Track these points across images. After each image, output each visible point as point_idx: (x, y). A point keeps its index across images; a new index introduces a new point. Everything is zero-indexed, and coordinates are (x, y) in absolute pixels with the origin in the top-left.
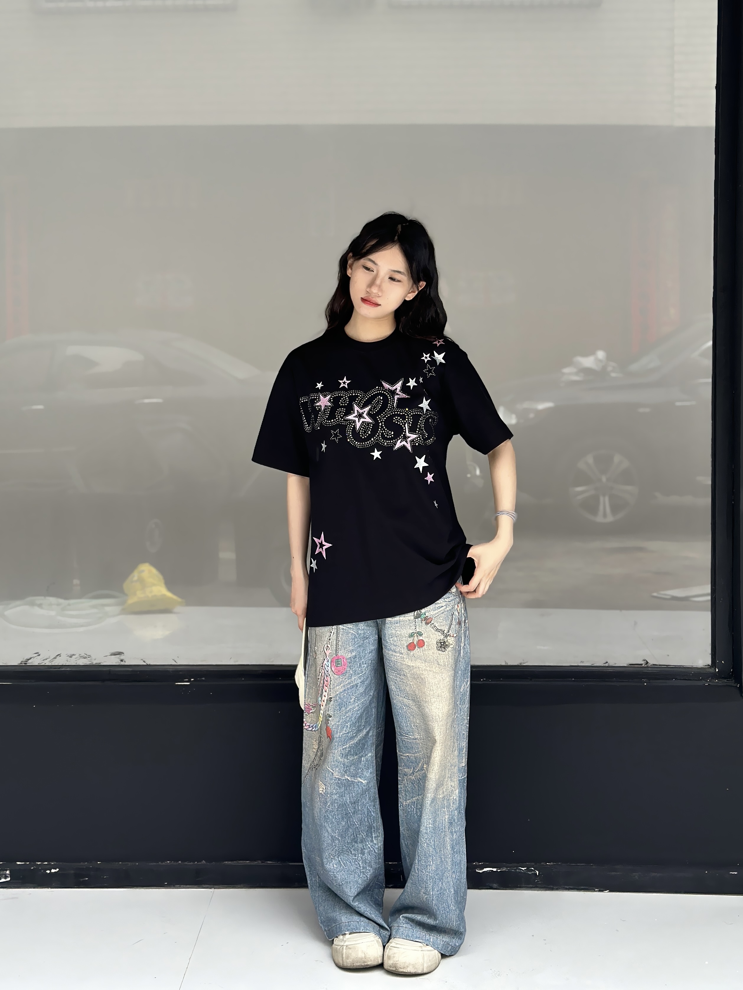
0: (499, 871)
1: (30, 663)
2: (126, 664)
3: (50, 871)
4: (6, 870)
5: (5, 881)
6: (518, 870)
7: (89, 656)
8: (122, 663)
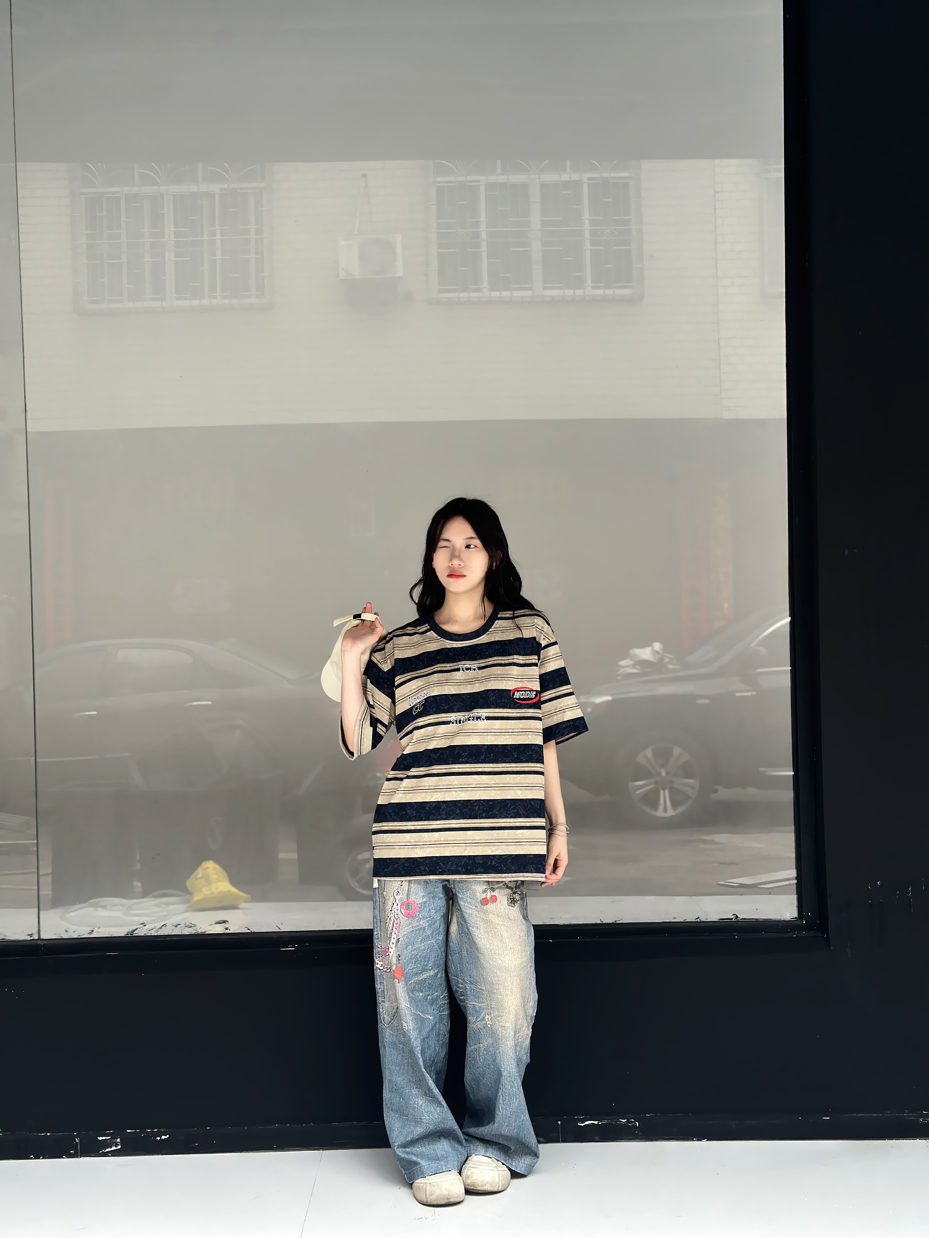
0: (600, 1123)
1: (137, 933)
2: (230, 932)
3: (161, 1138)
4: (117, 1139)
5: (115, 1149)
6: (618, 1122)
7: (195, 925)
8: (227, 931)
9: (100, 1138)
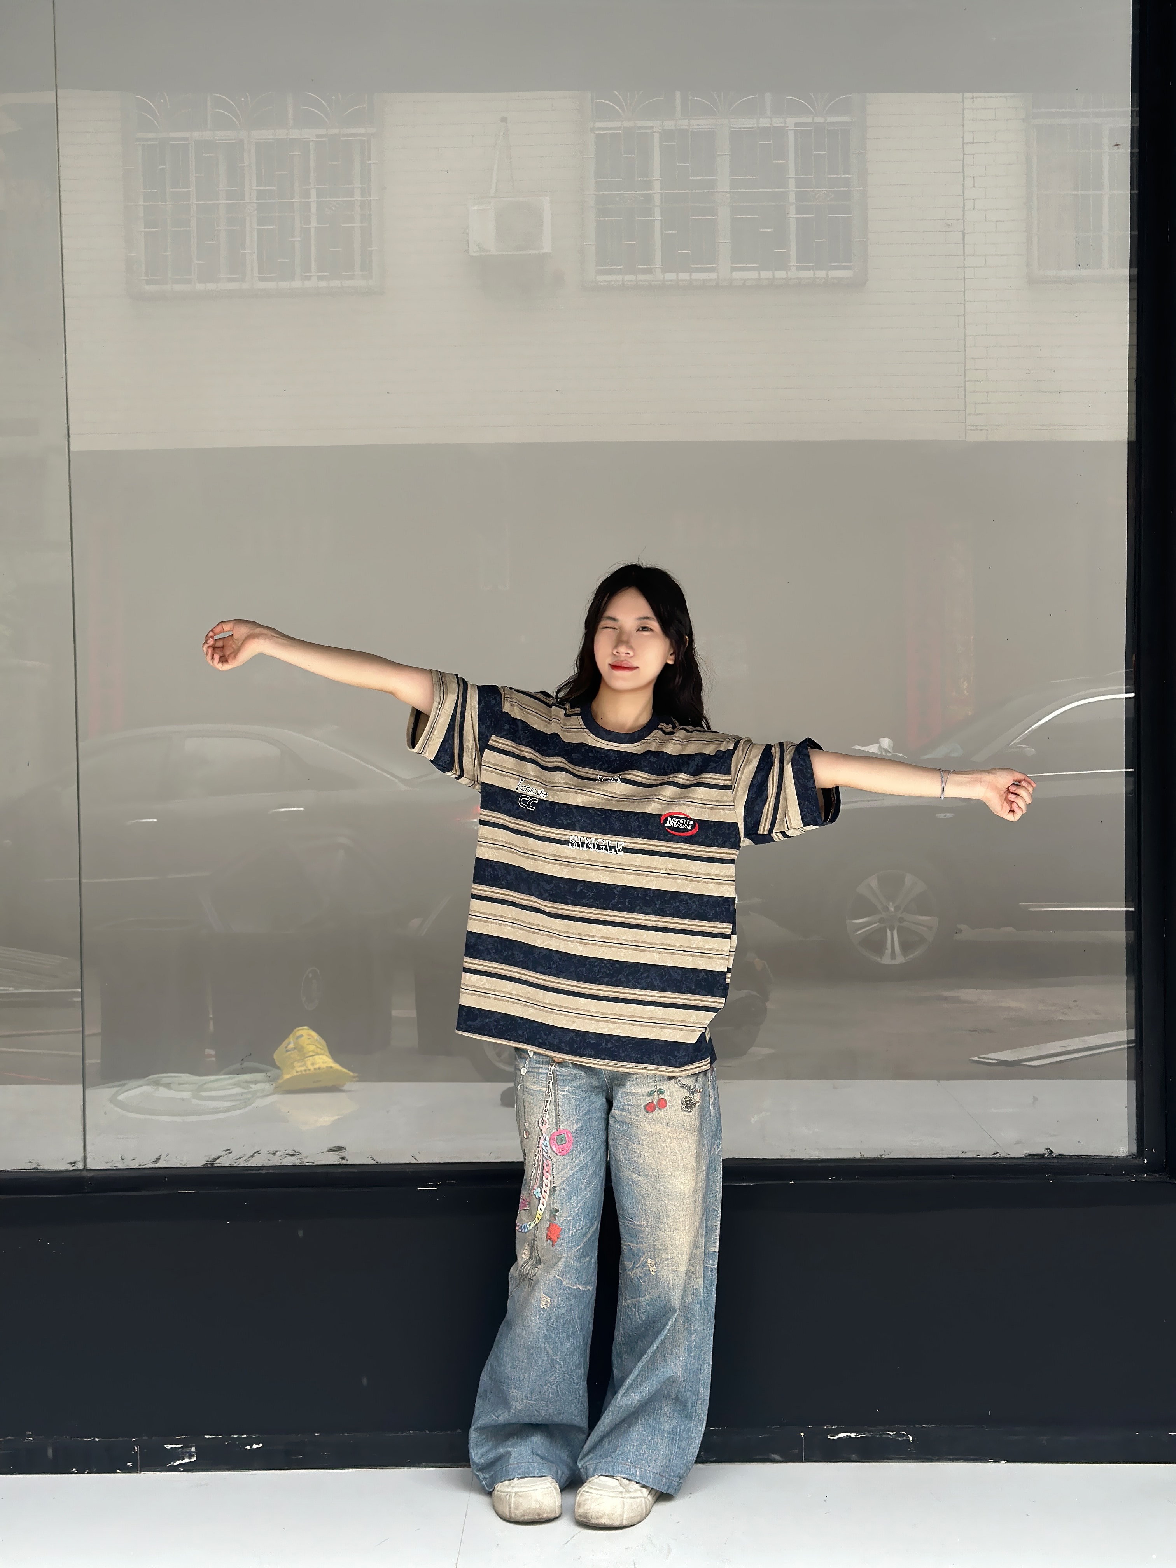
0: (858, 1436)
1: (219, 1163)
2: (349, 1163)
3: (251, 1447)
4: (192, 1447)
5: (189, 1461)
6: (884, 1436)
7: (299, 1153)
8: (344, 1162)
9: (168, 1447)
